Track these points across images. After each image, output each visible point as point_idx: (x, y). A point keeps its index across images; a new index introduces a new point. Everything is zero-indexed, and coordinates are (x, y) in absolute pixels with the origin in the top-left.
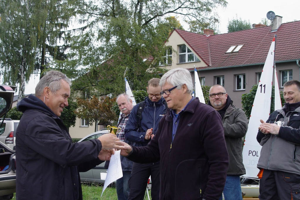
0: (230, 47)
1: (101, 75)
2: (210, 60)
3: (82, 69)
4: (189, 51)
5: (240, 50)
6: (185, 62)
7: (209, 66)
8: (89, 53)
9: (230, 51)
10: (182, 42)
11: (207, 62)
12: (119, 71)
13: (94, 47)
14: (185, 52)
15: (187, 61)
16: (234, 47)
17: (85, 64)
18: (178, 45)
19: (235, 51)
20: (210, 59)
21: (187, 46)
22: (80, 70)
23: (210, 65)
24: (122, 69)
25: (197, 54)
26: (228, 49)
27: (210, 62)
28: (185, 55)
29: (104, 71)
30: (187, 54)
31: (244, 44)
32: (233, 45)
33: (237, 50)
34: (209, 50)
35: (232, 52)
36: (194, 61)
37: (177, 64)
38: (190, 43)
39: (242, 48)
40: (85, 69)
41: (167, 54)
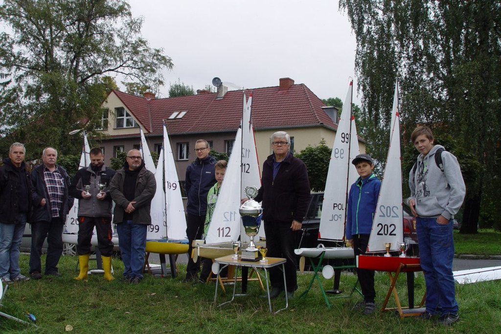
0: (173, 113)
1: (28, 136)
2: (151, 126)
3: (6, 129)
4: (128, 115)
5: (183, 117)
6: (123, 126)
7: (149, 132)
8: (16, 111)
9: (172, 117)
10: (120, 104)
11: (147, 128)
12: (50, 133)
13: (21, 105)
14: (123, 116)
15: (125, 126)
16: (177, 113)
17: (9, 123)
18: (115, 108)
19: (178, 117)
20: (151, 125)
21: (126, 109)
22: (4, 130)
23: (151, 131)
24: (54, 130)
25: (137, 119)
26: (171, 114)
27: (151, 128)
28: (123, 119)
29: (33, 133)
30: (125, 118)
31: (188, 110)
32: (176, 111)
33: (181, 116)
34: (150, 116)
35: (175, 119)
36: (133, 126)
37: (114, 129)
38: (129, 107)
39: (185, 115)
40: (9, 130)
41: (103, 118)
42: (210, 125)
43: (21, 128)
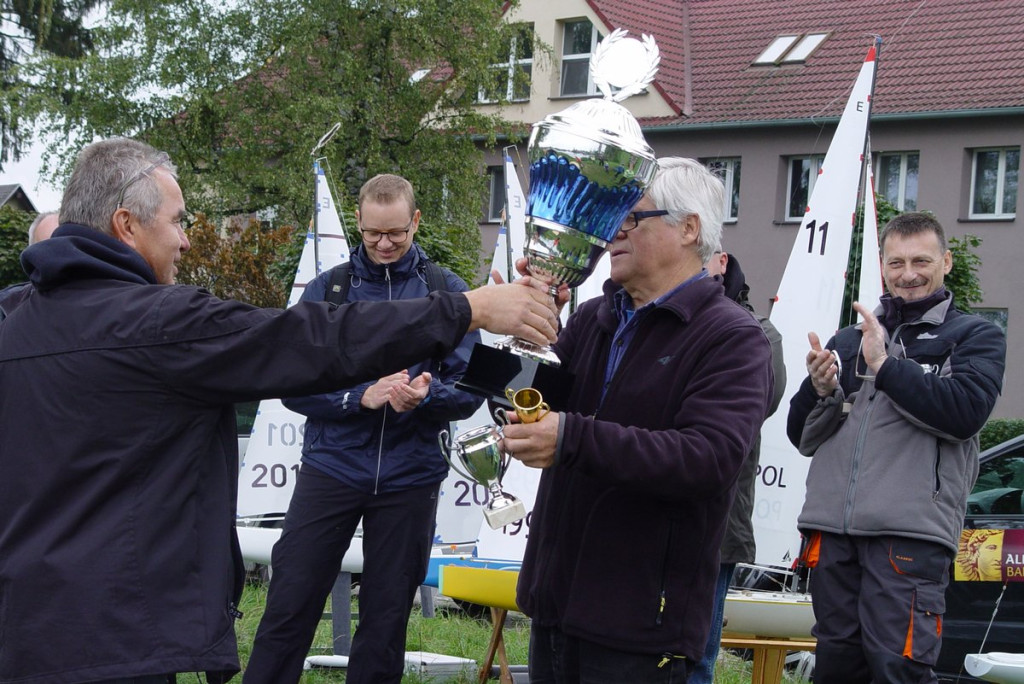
0: (773, 38)
1: (232, 127)
2: (688, 91)
3: (155, 99)
5: (812, 56)
6: (586, 91)
7: (681, 114)
8: (189, 33)
9: (771, 55)
10: (577, 7)
11: (673, 97)
12: (307, 119)
13: (208, 9)
14: (588, 52)
16: (790, 40)
17: (167, 79)
18: (560, 22)
19: (791, 57)
20: (688, 84)
21: (597, 26)
22: (148, 102)
23: (687, 111)
24: (319, 108)
26: (766, 46)
27: (688, 100)
28: (586, 62)
29: (246, 114)
31: (830, 31)
32: (786, 30)
33: (801, 52)
34: (687, 52)
35: (780, 63)
37: (553, 100)
39: (820, 47)
40: (166, 102)
41: (512, 57)
42: (911, 89)
43: (203, 98)
